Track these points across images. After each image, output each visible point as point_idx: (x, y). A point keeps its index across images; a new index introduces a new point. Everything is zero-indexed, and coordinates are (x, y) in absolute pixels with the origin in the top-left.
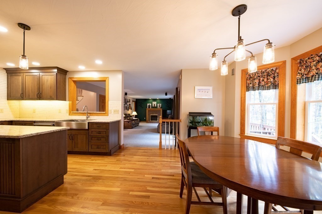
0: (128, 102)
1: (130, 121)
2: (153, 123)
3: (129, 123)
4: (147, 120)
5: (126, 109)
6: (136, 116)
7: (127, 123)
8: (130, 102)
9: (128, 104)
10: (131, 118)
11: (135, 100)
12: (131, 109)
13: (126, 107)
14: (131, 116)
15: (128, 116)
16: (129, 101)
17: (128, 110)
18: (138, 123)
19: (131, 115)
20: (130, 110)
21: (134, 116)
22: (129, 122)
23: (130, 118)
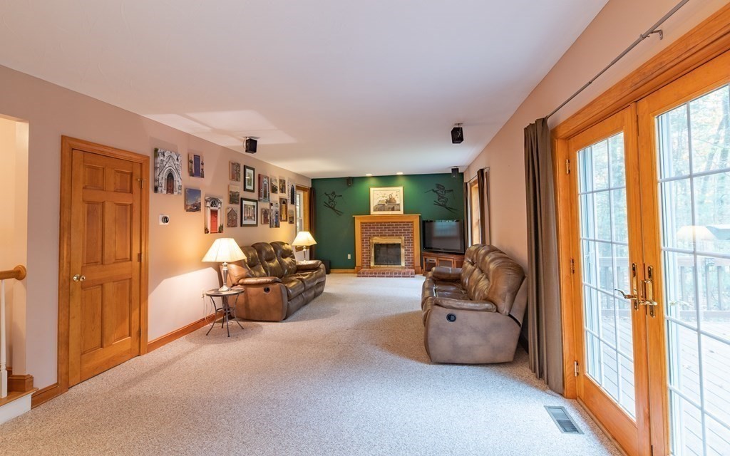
0: (274, 190)
1: (274, 282)
2: (382, 274)
3: (267, 290)
4: (358, 263)
5: (266, 221)
6: (313, 252)
7: (261, 289)
8: (283, 190)
9: (275, 197)
10: (287, 260)
11: (309, 185)
12: (291, 222)
13: (265, 213)
14: (288, 253)
15: (268, 253)
16: (277, 184)
17: (277, 226)
18: (322, 284)
19: (286, 247)
20: (284, 226)
21: (299, 249)
22: (271, 287)
23: (281, 263)
